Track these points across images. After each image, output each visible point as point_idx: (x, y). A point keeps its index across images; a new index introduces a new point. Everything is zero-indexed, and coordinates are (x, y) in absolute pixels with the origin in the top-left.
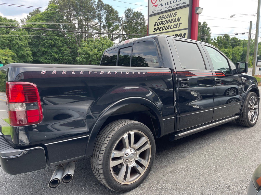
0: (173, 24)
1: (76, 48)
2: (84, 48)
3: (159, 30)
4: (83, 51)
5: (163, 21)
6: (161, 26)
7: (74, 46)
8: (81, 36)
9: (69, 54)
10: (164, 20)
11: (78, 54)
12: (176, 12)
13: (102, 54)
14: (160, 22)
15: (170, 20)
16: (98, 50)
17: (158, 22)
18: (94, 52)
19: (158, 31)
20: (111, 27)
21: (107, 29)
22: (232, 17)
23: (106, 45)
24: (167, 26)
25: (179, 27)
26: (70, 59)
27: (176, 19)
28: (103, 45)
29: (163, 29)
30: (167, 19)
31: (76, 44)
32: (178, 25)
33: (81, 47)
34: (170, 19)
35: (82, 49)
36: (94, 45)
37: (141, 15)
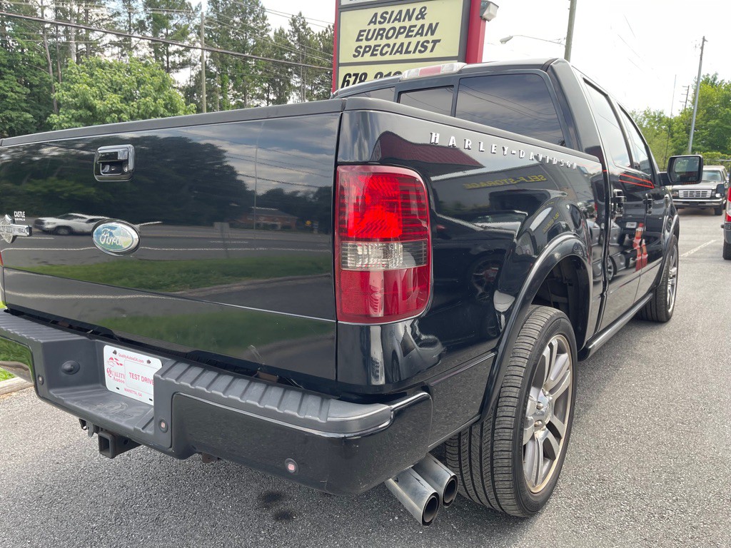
0: (414, 41)
1: (46, 85)
2: (76, 86)
3: (372, 55)
4: (74, 98)
5: (384, 30)
6: (378, 42)
7: (41, 78)
8: (65, 48)
9: (24, 105)
10: (387, 26)
11: (55, 104)
12: (425, 8)
13: (136, 110)
14: (375, 30)
15: (405, 28)
16: (125, 98)
17: (369, 30)
18: (112, 104)
19: (367, 57)
20: (164, 31)
21: (149, 34)
22: (504, 41)
23: (152, 84)
24: (395, 44)
25: (432, 51)
26: (26, 119)
27: (423, 26)
28: (140, 82)
29: (384, 52)
30: (397, 25)
31: (48, 72)
32: (430, 46)
33: (64, 83)
34: (407, 24)
35: (69, 89)
36: (111, 81)
37: (258, 5)
